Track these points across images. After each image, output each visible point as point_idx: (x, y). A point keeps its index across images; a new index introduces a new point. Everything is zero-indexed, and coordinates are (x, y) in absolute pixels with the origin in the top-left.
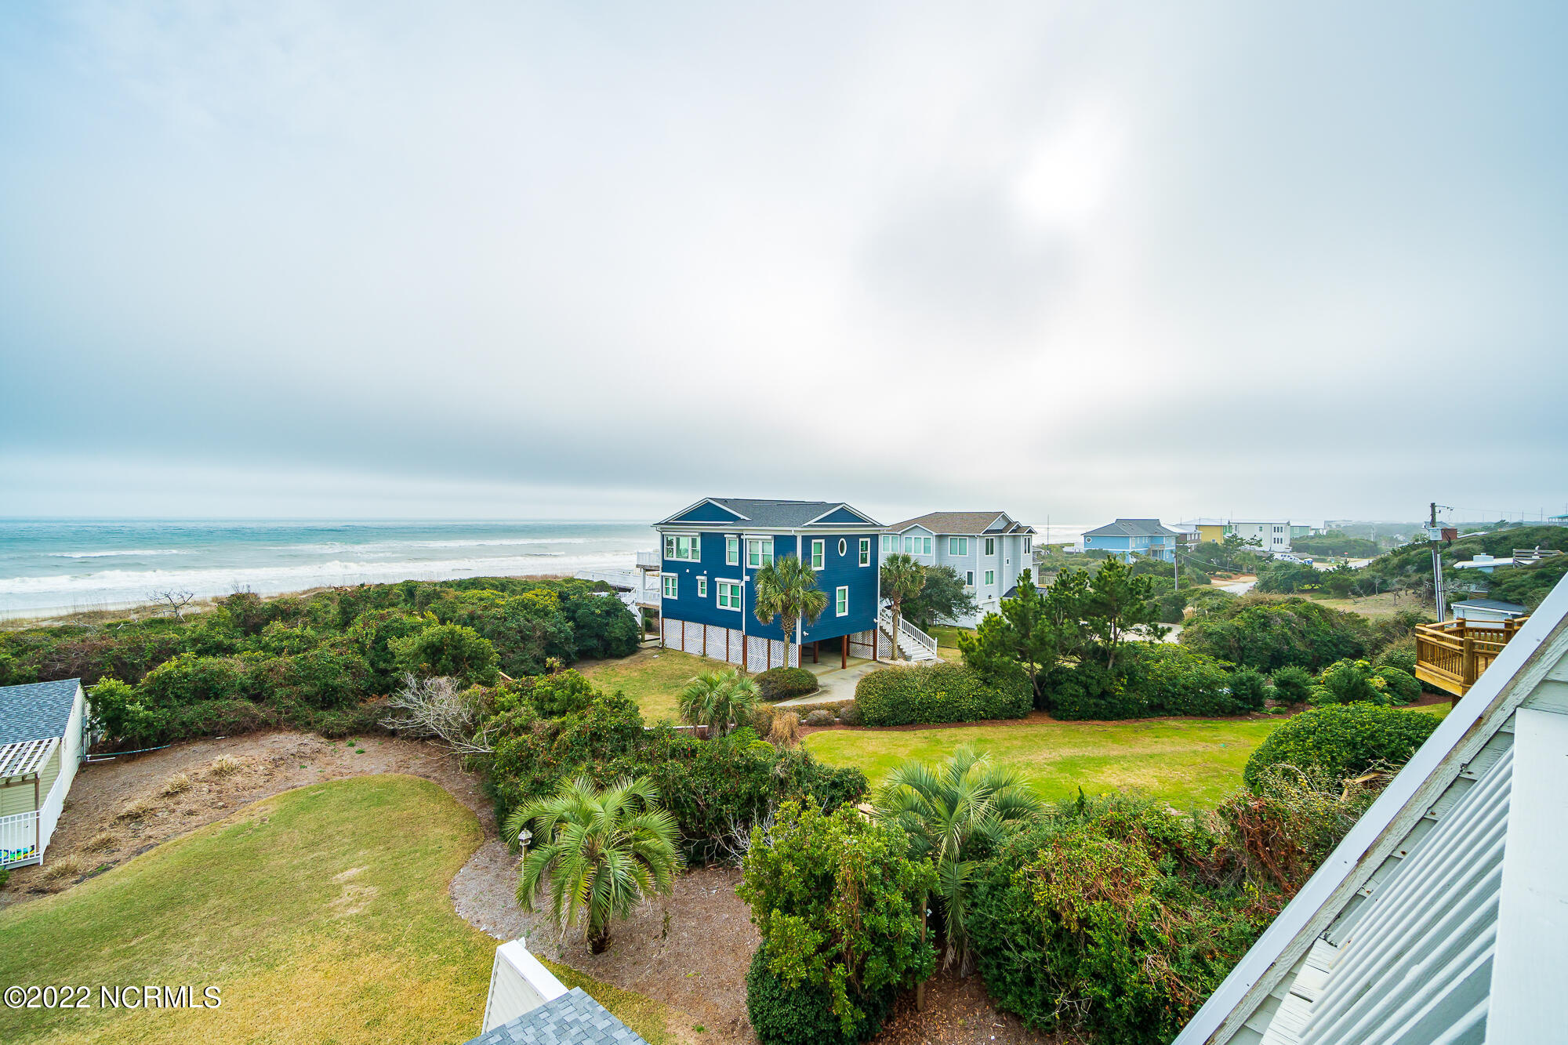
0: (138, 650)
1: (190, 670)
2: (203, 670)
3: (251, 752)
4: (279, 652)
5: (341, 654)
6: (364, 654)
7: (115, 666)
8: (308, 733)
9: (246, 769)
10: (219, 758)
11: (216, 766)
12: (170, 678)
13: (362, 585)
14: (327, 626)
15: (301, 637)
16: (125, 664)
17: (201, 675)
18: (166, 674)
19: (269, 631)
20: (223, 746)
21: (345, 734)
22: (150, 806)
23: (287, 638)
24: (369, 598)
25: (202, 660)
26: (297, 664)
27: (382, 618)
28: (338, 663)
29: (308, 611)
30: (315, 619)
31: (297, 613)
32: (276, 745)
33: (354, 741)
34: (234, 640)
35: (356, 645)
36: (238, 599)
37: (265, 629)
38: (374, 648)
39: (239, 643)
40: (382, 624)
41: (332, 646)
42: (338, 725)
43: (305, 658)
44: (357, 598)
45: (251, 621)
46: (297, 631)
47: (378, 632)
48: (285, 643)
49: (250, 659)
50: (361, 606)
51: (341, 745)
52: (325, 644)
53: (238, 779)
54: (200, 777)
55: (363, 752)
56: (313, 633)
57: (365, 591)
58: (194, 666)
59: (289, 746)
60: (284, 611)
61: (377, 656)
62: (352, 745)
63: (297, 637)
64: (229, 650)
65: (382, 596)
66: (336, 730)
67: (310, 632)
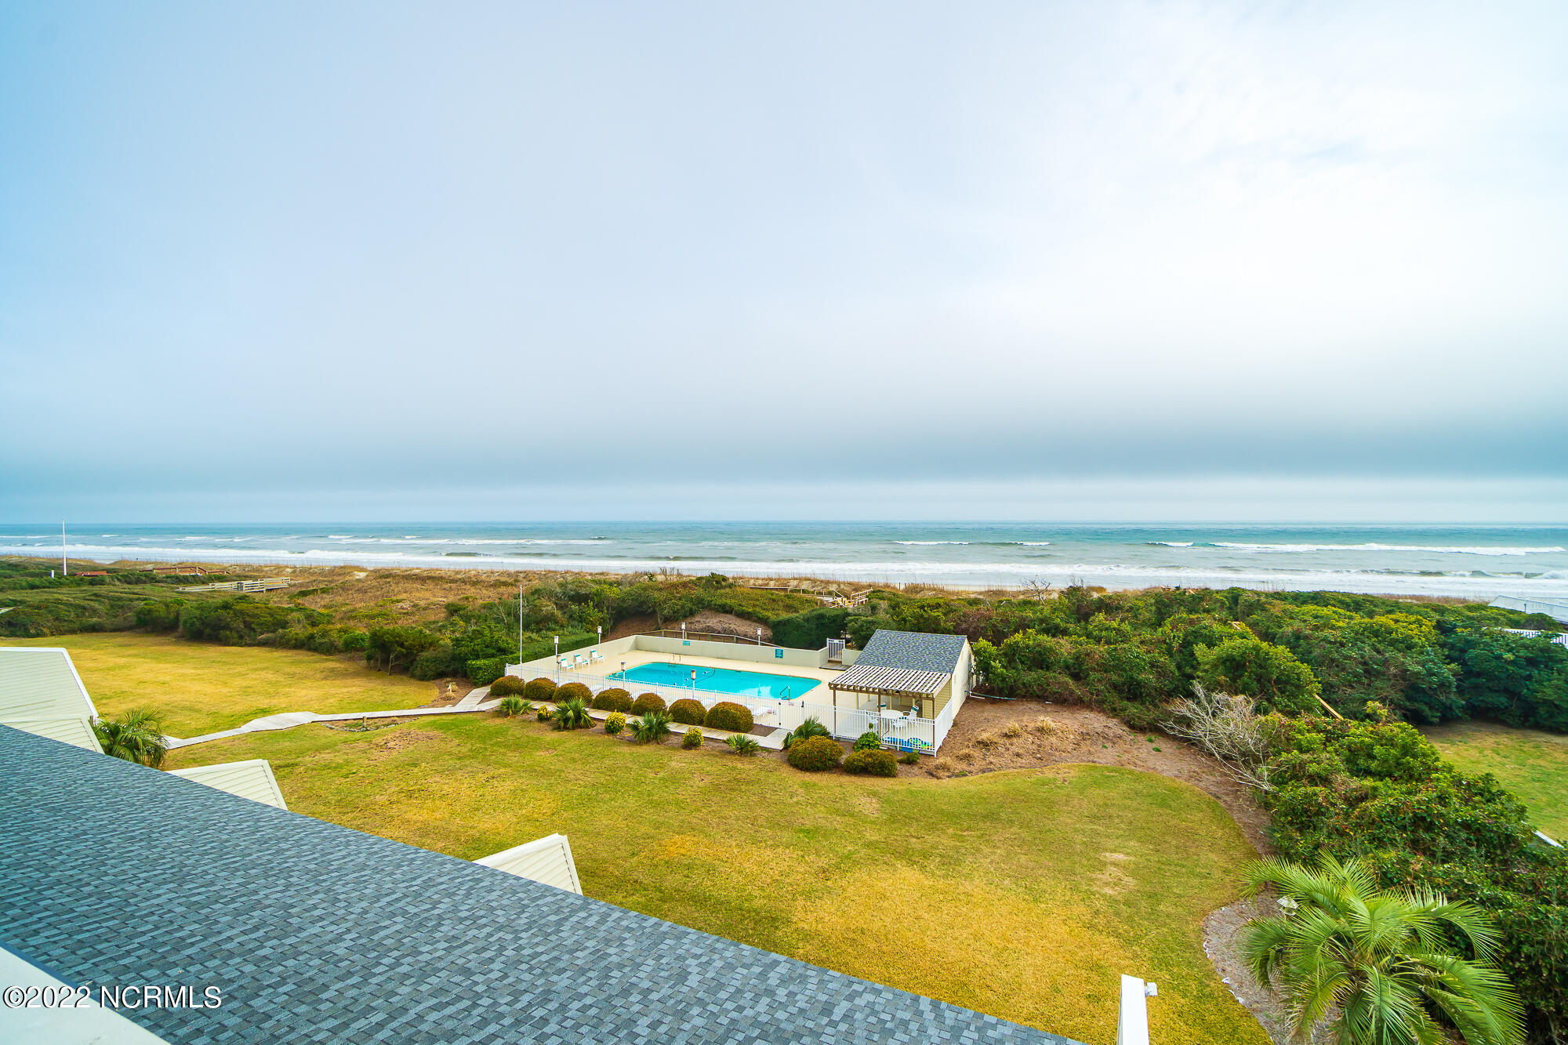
0: (1006, 622)
1: (1031, 643)
2: (1039, 645)
3: (1067, 721)
4: (1098, 640)
5: (1149, 652)
6: (1171, 656)
7: (993, 632)
8: (1113, 717)
9: (1060, 734)
10: (1042, 718)
11: (1039, 724)
12: (1018, 647)
13: (1178, 588)
14: (1144, 624)
15: (1118, 631)
16: (998, 631)
17: (1037, 649)
18: (1015, 643)
19: (1093, 621)
20: (1049, 709)
21: (1145, 728)
22: (995, 740)
23: (1107, 629)
24: (1183, 601)
25: (1040, 637)
26: (1109, 653)
27: (1191, 622)
28: (1144, 660)
29: (1131, 608)
30: (1136, 616)
31: (1118, 608)
32: (1086, 721)
33: (1153, 738)
34: (1069, 625)
35: (1164, 646)
36: (1073, 591)
37: (1092, 618)
38: (1181, 651)
39: (1071, 627)
40: (1191, 629)
41: (1142, 642)
42: (1139, 718)
43: (1115, 649)
44: (1171, 601)
45: (1083, 611)
46: (1115, 624)
47: (1186, 636)
48: (1104, 633)
49: (1076, 642)
50: (1175, 608)
51: (1141, 738)
52: (1136, 640)
53: (1053, 739)
54: (1029, 729)
55: (1159, 751)
56: (1128, 628)
57: (1180, 594)
58: (1034, 640)
59: (1096, 725)
60: (1109, 605)
61: (1185, 659)
62: (1151, 741)
63: (1114, 629)
64: (1065, 632)
65: (1199, 600)
66: (1137, 723)
67: (1126, 627)
